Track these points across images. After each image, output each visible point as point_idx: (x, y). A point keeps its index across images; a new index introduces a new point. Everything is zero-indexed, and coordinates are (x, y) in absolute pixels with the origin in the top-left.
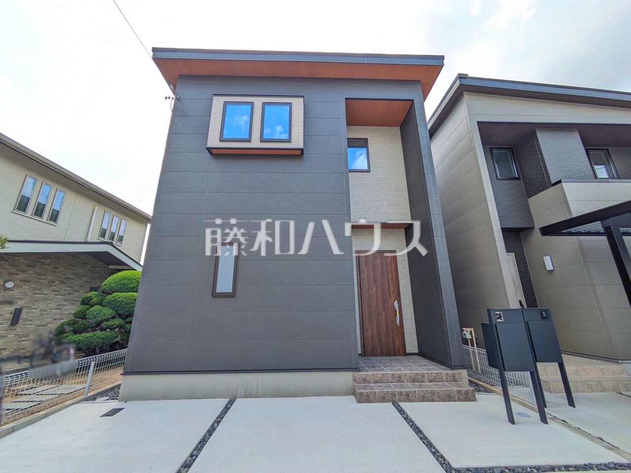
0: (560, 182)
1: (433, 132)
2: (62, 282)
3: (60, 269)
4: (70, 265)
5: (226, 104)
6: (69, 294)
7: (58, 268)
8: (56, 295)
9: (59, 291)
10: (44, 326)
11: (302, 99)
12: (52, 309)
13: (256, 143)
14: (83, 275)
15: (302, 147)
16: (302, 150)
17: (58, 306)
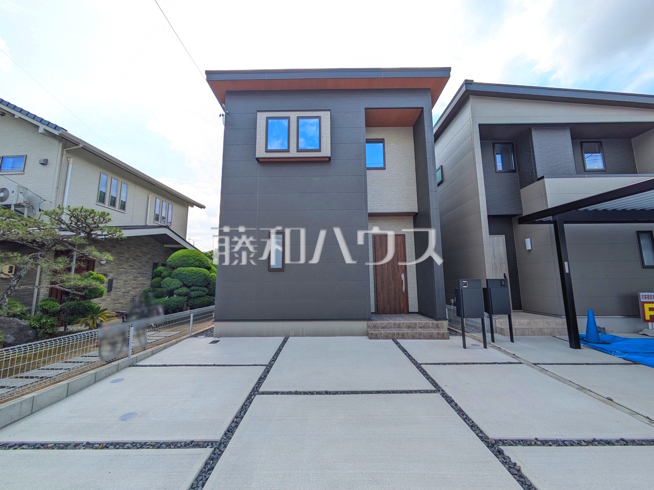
0: (543, 177)
1: (437, 136)
2: (134, 259)
3: (132, 248)
4: (138, 245)
5: (268, 118)
6: (140, 268)
7: (130, 248)
8: (132, 269)
9: (133, 266)
10: (127, 293)
11: (329, 112)
12: (131, 280)
13: (293, 153)
14: (147, 253)
15: (329, 155)
16: (330, 158)
17: (134, 277)
